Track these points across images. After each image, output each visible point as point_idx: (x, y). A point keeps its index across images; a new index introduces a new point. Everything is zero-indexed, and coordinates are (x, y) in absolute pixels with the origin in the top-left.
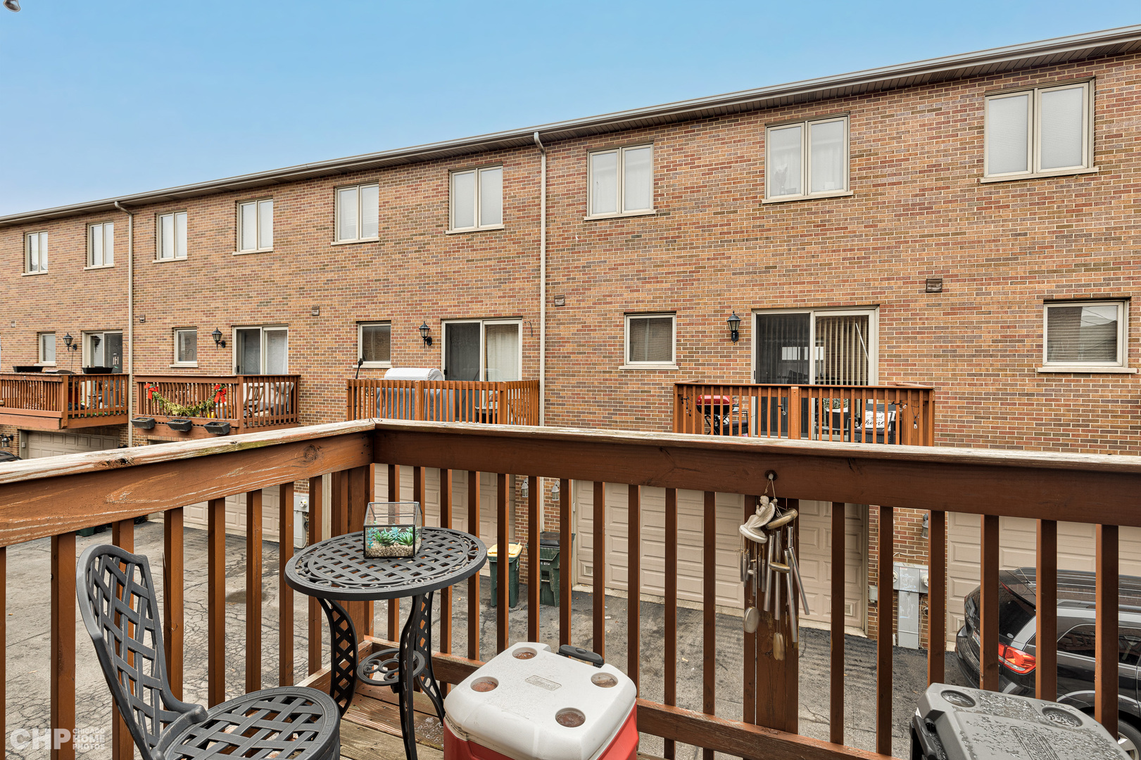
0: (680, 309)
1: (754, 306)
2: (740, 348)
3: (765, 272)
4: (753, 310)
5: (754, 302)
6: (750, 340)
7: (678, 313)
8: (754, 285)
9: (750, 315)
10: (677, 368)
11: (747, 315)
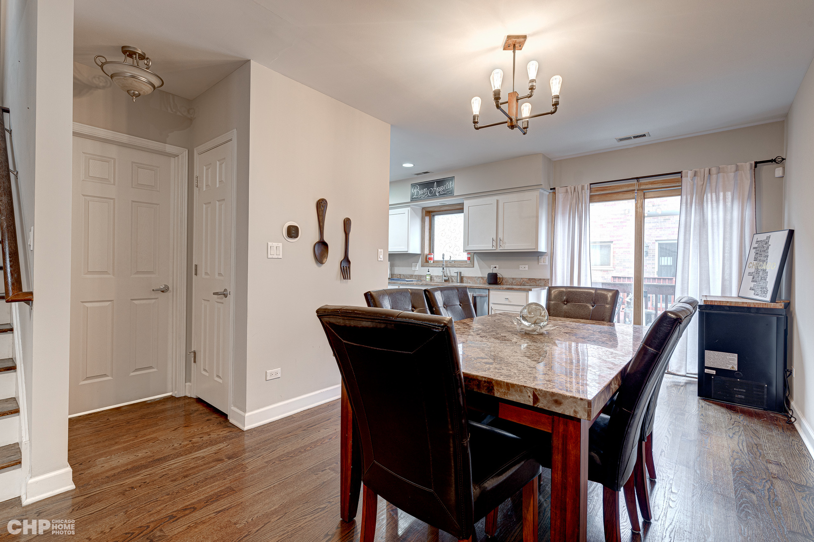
0: (615, 240)
1: (657, 239)
2: (649, 260)
3: (663, 222)
4: (656, 241)
5: (657, 237)
6: (654, 256)
7: (614, 243)
8: (657, 228)
9: (655, 243)
10: (613, 269)
11: (653, 243)
